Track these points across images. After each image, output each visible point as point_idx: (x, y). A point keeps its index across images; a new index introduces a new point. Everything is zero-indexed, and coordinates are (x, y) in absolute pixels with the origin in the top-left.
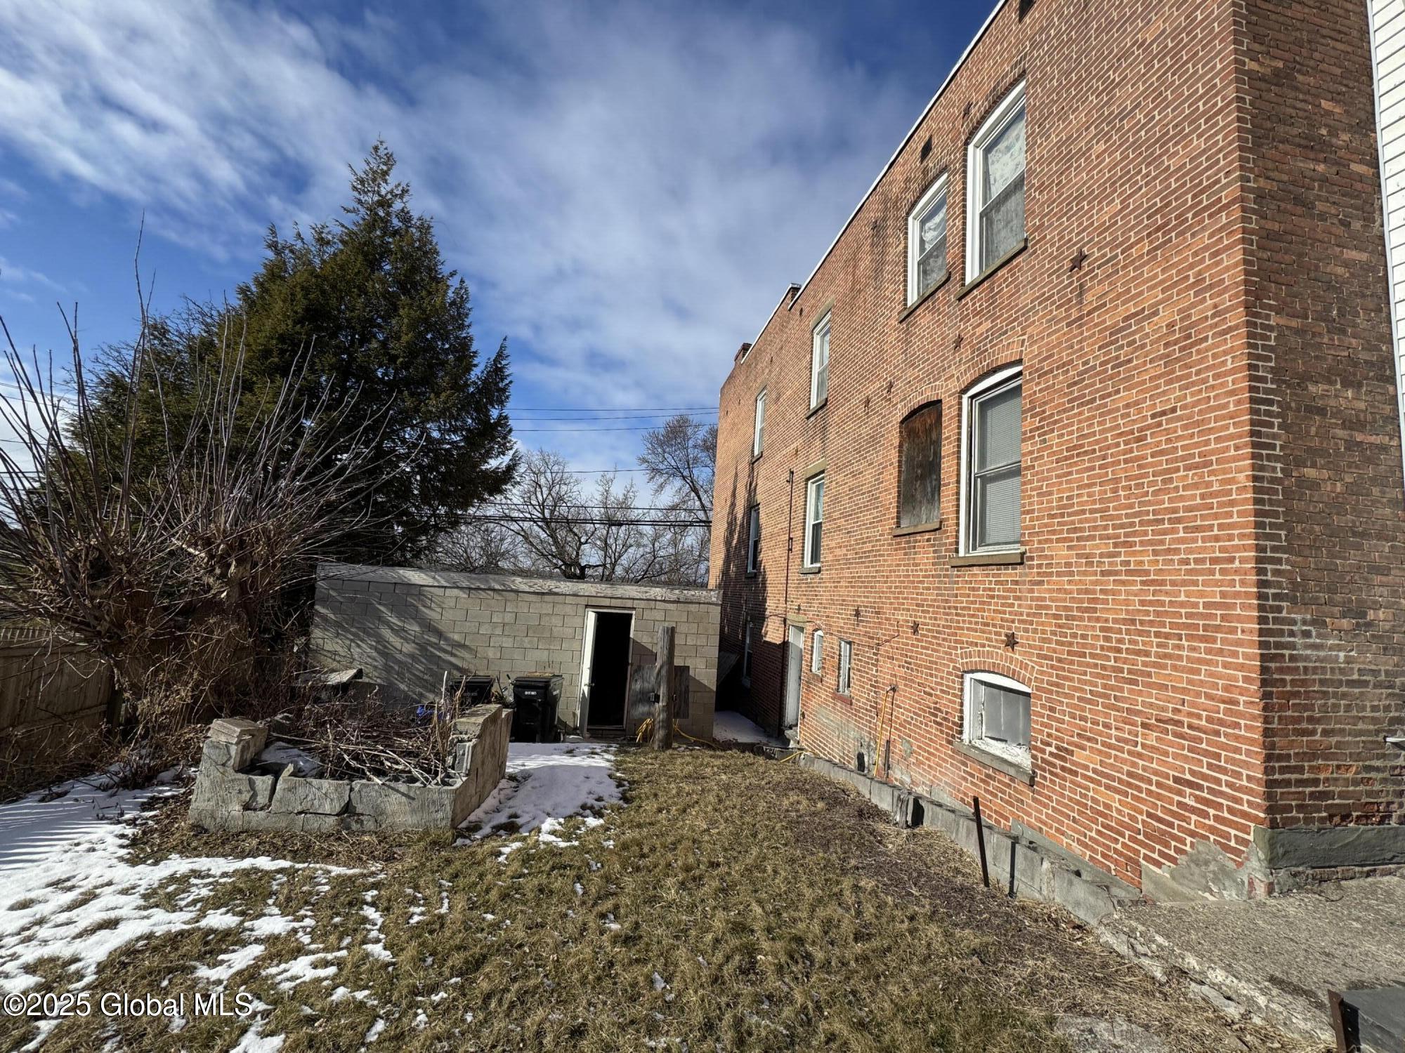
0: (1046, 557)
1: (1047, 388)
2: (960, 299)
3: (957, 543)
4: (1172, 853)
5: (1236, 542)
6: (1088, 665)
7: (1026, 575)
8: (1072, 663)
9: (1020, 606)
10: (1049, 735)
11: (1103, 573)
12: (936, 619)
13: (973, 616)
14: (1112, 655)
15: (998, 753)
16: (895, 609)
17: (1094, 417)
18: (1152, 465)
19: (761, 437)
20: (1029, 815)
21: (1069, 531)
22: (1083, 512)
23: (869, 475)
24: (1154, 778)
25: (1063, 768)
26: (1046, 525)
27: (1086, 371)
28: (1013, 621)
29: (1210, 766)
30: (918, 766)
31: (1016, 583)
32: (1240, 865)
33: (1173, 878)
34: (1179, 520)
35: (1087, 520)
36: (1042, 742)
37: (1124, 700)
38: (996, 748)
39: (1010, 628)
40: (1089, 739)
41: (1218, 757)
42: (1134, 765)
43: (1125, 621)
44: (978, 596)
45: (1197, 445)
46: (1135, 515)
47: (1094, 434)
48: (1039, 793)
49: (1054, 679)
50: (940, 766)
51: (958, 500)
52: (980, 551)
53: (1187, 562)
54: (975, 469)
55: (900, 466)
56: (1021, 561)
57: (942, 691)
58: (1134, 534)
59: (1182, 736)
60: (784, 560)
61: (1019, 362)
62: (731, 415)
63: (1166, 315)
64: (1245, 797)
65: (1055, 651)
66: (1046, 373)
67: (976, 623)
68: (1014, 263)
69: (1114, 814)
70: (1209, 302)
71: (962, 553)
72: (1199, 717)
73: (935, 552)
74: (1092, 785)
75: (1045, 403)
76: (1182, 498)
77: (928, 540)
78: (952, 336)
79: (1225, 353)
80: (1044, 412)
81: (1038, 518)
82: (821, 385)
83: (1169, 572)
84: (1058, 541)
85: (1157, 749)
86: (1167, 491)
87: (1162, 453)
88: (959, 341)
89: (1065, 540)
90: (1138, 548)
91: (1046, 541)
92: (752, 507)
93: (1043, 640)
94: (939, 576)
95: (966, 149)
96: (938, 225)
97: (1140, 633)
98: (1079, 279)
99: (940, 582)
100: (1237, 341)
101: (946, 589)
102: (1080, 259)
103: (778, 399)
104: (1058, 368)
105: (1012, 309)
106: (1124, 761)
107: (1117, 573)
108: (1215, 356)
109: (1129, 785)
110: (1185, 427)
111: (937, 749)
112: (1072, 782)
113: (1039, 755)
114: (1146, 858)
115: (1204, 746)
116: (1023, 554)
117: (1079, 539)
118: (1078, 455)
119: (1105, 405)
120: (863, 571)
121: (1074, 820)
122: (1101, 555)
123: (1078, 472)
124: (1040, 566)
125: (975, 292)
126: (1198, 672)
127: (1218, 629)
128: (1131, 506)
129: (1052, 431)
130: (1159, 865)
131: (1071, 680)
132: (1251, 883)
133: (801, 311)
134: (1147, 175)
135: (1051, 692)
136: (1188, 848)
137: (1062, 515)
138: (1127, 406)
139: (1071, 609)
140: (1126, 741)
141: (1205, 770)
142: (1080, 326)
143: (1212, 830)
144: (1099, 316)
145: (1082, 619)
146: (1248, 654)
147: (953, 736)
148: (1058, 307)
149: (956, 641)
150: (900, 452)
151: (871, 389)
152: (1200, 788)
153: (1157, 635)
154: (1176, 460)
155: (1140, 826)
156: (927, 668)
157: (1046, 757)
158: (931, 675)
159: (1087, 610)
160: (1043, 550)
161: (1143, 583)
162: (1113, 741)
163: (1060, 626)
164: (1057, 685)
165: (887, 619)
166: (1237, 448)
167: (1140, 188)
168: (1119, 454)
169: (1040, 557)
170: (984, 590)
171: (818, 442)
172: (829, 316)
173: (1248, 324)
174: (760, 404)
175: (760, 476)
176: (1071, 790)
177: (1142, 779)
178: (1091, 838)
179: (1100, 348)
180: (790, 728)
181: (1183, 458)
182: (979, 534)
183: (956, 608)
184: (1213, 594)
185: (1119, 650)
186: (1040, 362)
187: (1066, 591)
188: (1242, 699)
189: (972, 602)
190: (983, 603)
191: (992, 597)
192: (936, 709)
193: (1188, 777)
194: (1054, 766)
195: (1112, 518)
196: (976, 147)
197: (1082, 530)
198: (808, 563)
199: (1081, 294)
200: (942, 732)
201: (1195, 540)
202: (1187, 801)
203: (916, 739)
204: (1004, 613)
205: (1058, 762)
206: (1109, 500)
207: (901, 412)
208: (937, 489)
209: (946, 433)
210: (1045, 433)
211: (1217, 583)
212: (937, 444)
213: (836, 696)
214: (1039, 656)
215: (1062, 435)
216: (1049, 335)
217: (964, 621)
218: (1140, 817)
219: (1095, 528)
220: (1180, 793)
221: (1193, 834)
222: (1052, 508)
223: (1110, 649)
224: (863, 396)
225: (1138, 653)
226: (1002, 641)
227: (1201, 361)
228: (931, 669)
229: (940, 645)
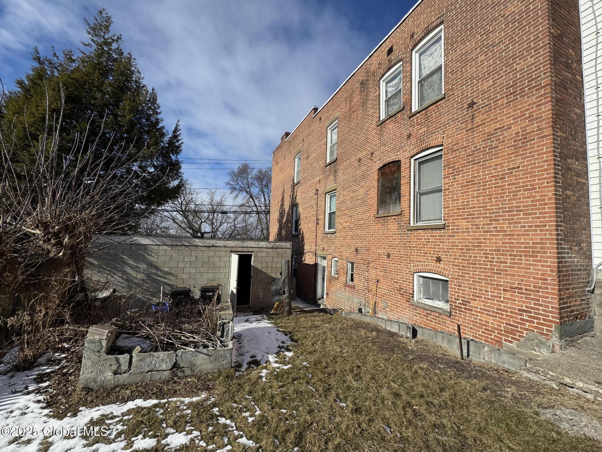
0: (456, 226)
1: (456, 157)
2: (410, 118)
3: (410, 220)
4: (517, 337)
5: (547, 219)
6: (477, 268)
7: (446, 233)
8: (470, 267)
9: (443, 245)
10: (458, 296)
11: (484, 232)
12: (399, 252)
13: (419, 250)
14: (489, 264)
15: (431, 304)
16: (377, 248)
17: (480, 169)
18: (508, 189)
19: (297, 174)
20: (449, 328)
21: (467, 215)
22: (475, 207)
23: (361, 192)
24: (509, 310)
25: (465, 309)
26: (456, 213)
27: (476, 150)
28: (440, 252)
29: (535, 304)
30: (391, 312)
31: (441, 236)
32: (548, 339)
33: (518, 346)
34: (521, 211)
35: (476, 211)
36: (455, 299)
37: (495, 281)
38: (429, 302)
39: (438, 254)
40: (478, 297)
41: (539, 300)
42: (500, 305)
43: (495, 250)
44: (422, 242)
45: (529, 181)
46: (500, 209)
47: (480, 176)
48: (453, 319)
49: (461, 274)
50: (403, 311)
51: (410, 202)
52: (420, 224)
53: (524, 227)
54: (417, 190)
55: (378, 188)
56: (443, 227)
57: (403, 281)
58: (500, 216)
59: (522, 293)
60: (314, 229)
61: (442, 145)
62: (280, 164)
63: (514, 129)
64: (551, 315)
65: (461, 263)
66: (455, 151)
67: (421, 253)
68: (438, 104)
69: (490, 325)
70: (535, 125)
71: (412, 224)
72: (530, 286)
73: (398, 224)
74: (479, 314)
75: (455, 163)
76: (522, 202)
77: (394, 219)
78: (406, 133)
79: (543, 145)
80: (454, 166)
81: (452, 210)
82: (332, 152)
83: (516, 231)
84: (462, 219)
85: (511, 299)
86: (515, 199)
87: (513, 184)
88: (409, 136)
89: (465, 219)
90: (501, 222)
91: (456, 219)
92: (294, 205)
93: (455, 259)
94: (401, 234)
95: (412, 53)
96: (396, 85)
97: (502, 255)
98: (472, 112)
99: (401, 236)
100: (549, 141)
101: (404, 239)
102: (471, 105)
103: (308, 157)
104: (461, 149)
105: (437, 123)
106: (495, 304)
107: (491, 232)
108: (538, 147)
109: (497, 313)
110: (523, 174)
111: (401, 305)
112: (470, 314)
113: (453, 304)
114: (505, 340)
115: (532, 297)
116: (445, 224)
117: (472, 218)
118: (472, 184)
119: (485, 164)
120: (359, 232)
121: (471, 328)
122: (483, 225)
123: (471, 191)
124: (453, 229)
125: (418, 115)
126: (530, 269)
127: (539, 252)
128: (498, 205)
129: (459, 174)
130: (511, 342)
131: (470, 274)
132: (553, 346)
133: (320, 119)
134: (506, 71)
135: (459, 279)
136: (525, 335)
137: (464, 209)
138: (496, 165)
139: (469, 246)
140: (496, 297)
141: (532, 306)
142: (473, 132)
143: (536, 327)
144: (482, 128)
145: (474, 250)
146: (552, 262)
147: (409, 299)
148: (461, 124)
149: (410, 261)
150: (378, 182)
151: (361, 155)
152: (530, 312)
153: (510, 255)
154: (520, 187)
155: (502, 328)
156: (394, 271)
157: (457, 304)
158: (397, 275)
159: (476, 246)
160: (454, 223)
161: (503, 235)
162: (490, 297)
163: (463, 253)
164: (462, 276)
165: (373, 252)
166: (548, 183)
167: (502, 76)
168: (492, 184)
169: (453, 226)
170: (424, 239)
171: (332, 177)
172: (337, 121)
173: (554, 134)
174: (296, 160)
175: (299, 191)
176: (469, 317)
177: (503, 310)
178: (479, 335)
179: (482, 141)
180: (320, 299)
181: (523, 186)
182: (418, 217)
183: (410, 247)
184: (537, 239)
185: (492, 262)
186: (452, 146)
187: (466, 239)
188: (549, 278)
189: (418, 244)
190: (424, 245)
191: (429, 242)
192: (400, 288)
193: (525, 308)
194: (461, 308)
195: (489, 210)
196: (416, 52)
197: (474, 215)
198: (327, 230)
199: (473, 119)
200: (403, 297)
201: (528, 218)
202: (524, 317)
203: (390, 301)
204: (435, 248)
205: (463, 306)
206: (487, 203)
207: (379, 165)
208: (399, 197)
209: (403, 174)
210: (455, 175)
211: (538, 235)
212: (399, 179)
213: (346, 285)
214: (453, 265)
215: (464, 176)
216: (457, 135)
217: (414, 252)
218: (502, 325)
219: (480, 214)
220: (521, 315)
221: (527, 330)
222: (459, 206)
223: (488, 261)
224: (357, 157)
225: (502, 262)
226: (434, 260)
227: (531, 148)
228: (397, 272)
229: (402, 262)
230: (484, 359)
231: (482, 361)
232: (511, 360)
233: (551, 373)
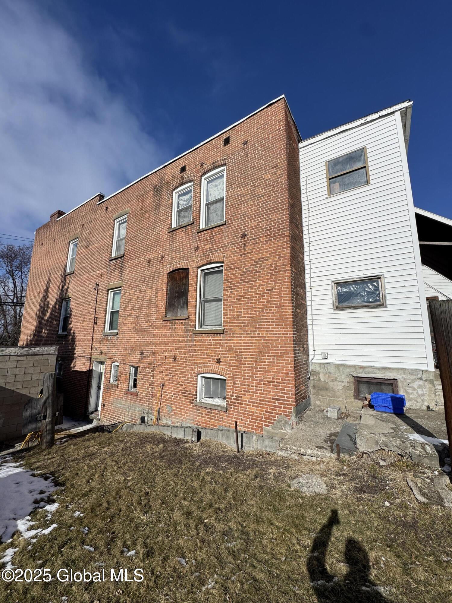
0: (232, 331)
1: (233, 274)
2: (198, 233)
3: (195, 325)
4: (272, 421)
5: (288, 329)
6: (247, 367)
7: (225, 337)
8: (241, 367)
9: (222, 348)
10: (233, 393)
11: (251, 337)
12: (185, 354)
13: (202, 353)
14: (254, 363)
15: (211, 403)
16: (164, 351)
17: (249, 287)
18: (266, 305)
19: (71, 263)
20: (225, 422)
21: (240, 323)
22: (245, 317)
23: (150, 293)
24: (267, 400)
25: (238, 403)
26: (232, 321)
27: (246, 272)
28: (219, 354)
29: (282, 393)
30: (175, 415)
31: (221, 340)
32: (289, 419)
33: (272, 428)
34: (274, 322)
35: (246, 320)
36: (230, 396)
37: (258, 377)
38: (210, 401)
39: (218, 356)
40: (247, 392)
41: (284, 390)
42: (261, 397)
43: (258, 352)
44: (205, 345)
45: (278, 301)
46: (261, 319)
47: (249, 292)
48: (229, 414)
49: (235, 373)
50: (187, 413)
51: (196, 308)
52: (204, 328)
53: (276, 334)
54: (202, 297)
55: (167, 291)
56: (223, 332)
57: (188, 383)
58: (261, 325)
59: (274, 386)
60: (90, 329)
61: (223, 262)
62: (45, 247)
63: (270, 261)
64: (291, 400)
65: (235, 363)
66: (232, 269)
67: (204, 355)
68: (221, 227)
69: (255, 414)
70: (282, 261)
71: (197, 329)
72: (279, 379)
73: (185, 328)
74: (248, 406)
75: (232, 279)
76: (275, 316)
77: (182, 323)
78: (194, 245)
79: (286, 276)
80: (232, 282)
81: (229, 318)
82: (118, 247)
83: (271, 337)
84: (236, 326)
85: (268, 391)
86: (270, 313)
87: (269, 301)
88: (197, 249)
89: (239, 326)
90: (262, 330)
91: (232, 326)
92: (63, 299)
93: (231, 360)
94: (187, 337)
95: (201, 178)
96: (186, 201)
97: (263, 356)
98: (244, 241)
99: (187, 340)
100: (288, 274)
101: (190, 342)
102: (244, 236)
103: (88, 246)
104: (237, 268)
105: (220, 243)
106: (258, 396)
107: (256, 337)
108: (283, 277)
109: (260, 404)
110: (275, 295)
111: (185, 407)
112: (241, 407)
113: (229, 400)
114: (265, 425)
115: (280, 387)
116: (224, 330)
117: (244, 326)
118: (244, 298)
119: (252, 284)
120: (146, 335)
121: (242, 419)
122: (251, 331)
123: (243, 304)
124: (230, 334)
125: (205, 232)
126: (279, 366)
127: (284, 353)
128: (260, 317)
129: (235, 289)
130: (268, 426)
131: (241, 373)
132: (292, 423)
133: (107, 208)
134: (265, 218)
135: (234, 378)
136: (276, 419)
137: (238, 317)
138: (259, 286)
139: (241, 349)
140: (259, 390)
141: (281, 394)
142: (244, 257)
143: (283, 411)
144: (250, 255)
145: (244, 352)
146: (291, 360)
147: (193, 400)
148: (237, 248)
149: (195, 363)
150: (167, 285)
151: (151, 256)
152: (279, 400)
153: (268, 356)
154: (273, 304)
155: (263, 416)
156: (180, 374)
157: (232, 400)
158: (183, 377)
159: (246, 349)
160: (231, 329)
161: (264, 340)
162: (255, 391)
163: (237, 355)
164: (236, 375)
165: (159, 355)
166: (288, 303)
167: (263, 221)
168: (257, 300)
169: (230, 331)
170: (208, 343)
171: (117, 273)
172: (126, 216)
173: (291, 270)
174: (71, 246)
175: (72, 283)
176: (241, 410)
177: (263, 401)
178: (248, 424)
179: (251, 265)
180: (92, 413)
181: (275, 304)
182: (202, 323)
183: (195, 350)
184: (283, 344)
185: (256, 362)
186: (230, 264)
187: (239, 343)
188: (290, 372)
189: (202, 348)
190: (207, 348)
191: (211, 345)
192: (184, 390)
193: (276, 397)
194: (235, 403)
195: (254, 320)
196: (205, 179)
197: (245, 323)
198: (107, 330)
199: (245, 246)
200: (187, 399)
201: (278, 328)
202: (276, 404)
203: (174, 404)
204: (216, 351)
205: (236, 401)
206: (253, 314)
207: (169, 269)
208: (186, 302)
209: (191, 282)
210: (232, 289)
211: (284, 341)
212: (187, 285)
213: (128, 393)
214: (229, 366)
215: (238, 291)
216: (234, 256)
217: (198, 355)
218: (263, 413)
219: (249, 323)
220: (274, 403)
221: (278, 414)
222: (234, 315)
223: (254, 361)
224: (146, 258)
225: (262, 362)
226: (215, 361)
227: (280, 277)
228: (182, 374)
229: (187, 365)
230: (253, 447)
231: (252, 449)
232: (271, 443)
233: (294, 448)
